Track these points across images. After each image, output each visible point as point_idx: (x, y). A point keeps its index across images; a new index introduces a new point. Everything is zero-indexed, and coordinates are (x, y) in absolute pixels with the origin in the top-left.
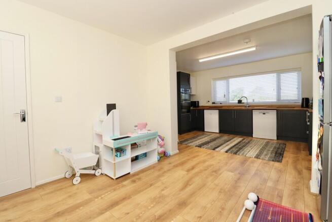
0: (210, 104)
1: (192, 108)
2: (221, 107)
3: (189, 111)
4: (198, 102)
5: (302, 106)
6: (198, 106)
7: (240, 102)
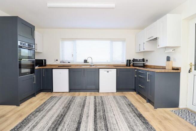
0: (58, 63)
1: (37, 67)
2: (70, 66)
3: (33, 71)
4: (45, 60)
5: (127, 65)
6: (45, 65)
7: (86, 61)
